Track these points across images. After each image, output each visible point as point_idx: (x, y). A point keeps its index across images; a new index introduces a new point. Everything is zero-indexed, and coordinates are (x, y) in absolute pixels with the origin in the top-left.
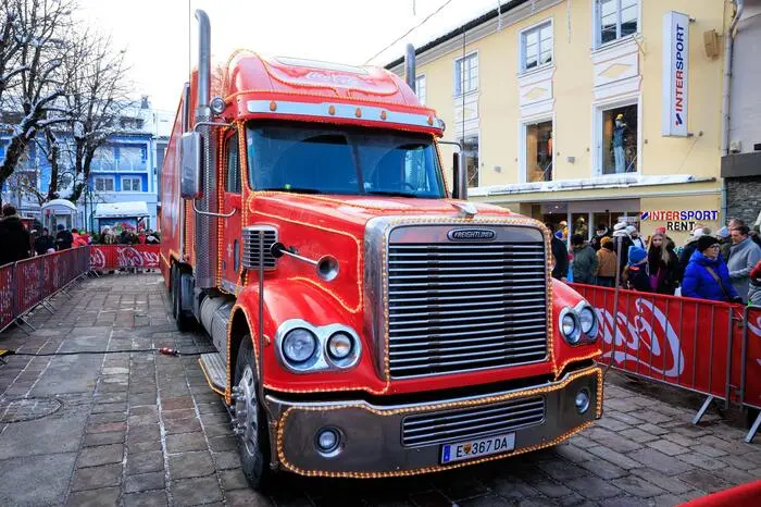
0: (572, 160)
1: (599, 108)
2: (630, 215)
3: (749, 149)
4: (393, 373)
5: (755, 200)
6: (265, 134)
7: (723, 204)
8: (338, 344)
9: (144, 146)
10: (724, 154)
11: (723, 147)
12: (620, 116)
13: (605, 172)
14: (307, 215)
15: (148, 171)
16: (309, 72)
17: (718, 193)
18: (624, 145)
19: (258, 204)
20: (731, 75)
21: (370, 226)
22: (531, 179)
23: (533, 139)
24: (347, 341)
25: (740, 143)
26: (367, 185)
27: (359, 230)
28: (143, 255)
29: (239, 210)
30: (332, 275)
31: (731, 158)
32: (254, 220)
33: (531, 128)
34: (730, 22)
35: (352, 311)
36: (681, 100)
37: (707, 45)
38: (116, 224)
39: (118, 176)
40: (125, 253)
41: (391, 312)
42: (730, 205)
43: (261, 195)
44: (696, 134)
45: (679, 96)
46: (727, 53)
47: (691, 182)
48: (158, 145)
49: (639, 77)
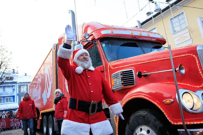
9: (14, 86)
15: (15, 94)
39: (4, 97)
48: (19, 85)
49: (192, 39)
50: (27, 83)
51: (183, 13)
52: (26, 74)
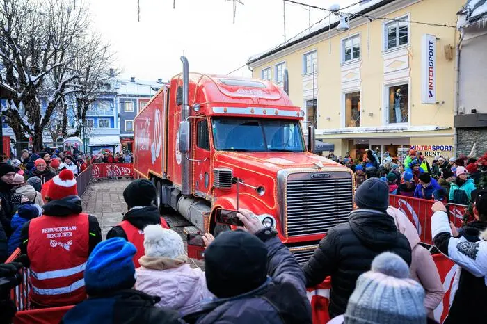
0: (371, 115)
1: (387, 85)
2: (405, 146)
3: (468, 112)
4: (289, 234)
5: (472, 140)
6: (221, 122)
7: (455, 142)
8: (266, 222)
9: (112, 101)
10: (455, 114)
11: (455, 110)
12: (399, 90)
13: (390, 122)
14: (247, 166)
15: (115, 115)
16: (238, 88)
17: (452, 136)
18: (401, 107)
19: (220, 158)
20: (459, 70)
21: (279, 173)
22: (348, 125)
23: (349, 102)
24: (270, 221)
25: (464, 109)
26: (269, 147)
27: (275, 174)
28: (121, 169)
29: (209, 159)
30: (262, 193)
31: (460, 117)
32: (217, 165)
33: (348, 95)
34: (458, 41)
35: (271, 208)
36: (432, 83)
37: (446, 53)
38: (101, 150)
39: (96, 118)
40: (111, 168)
41: (288, 209)
42: (459, 142)
43: (221, 153)
44: (441, 102)
45: (431, 81)
46: (457, 58)
47: (437, 130)
48: (120, 99)
49: (409, 69)
50: (135, 96)
51: (407, 16)
52: (133, 79)
